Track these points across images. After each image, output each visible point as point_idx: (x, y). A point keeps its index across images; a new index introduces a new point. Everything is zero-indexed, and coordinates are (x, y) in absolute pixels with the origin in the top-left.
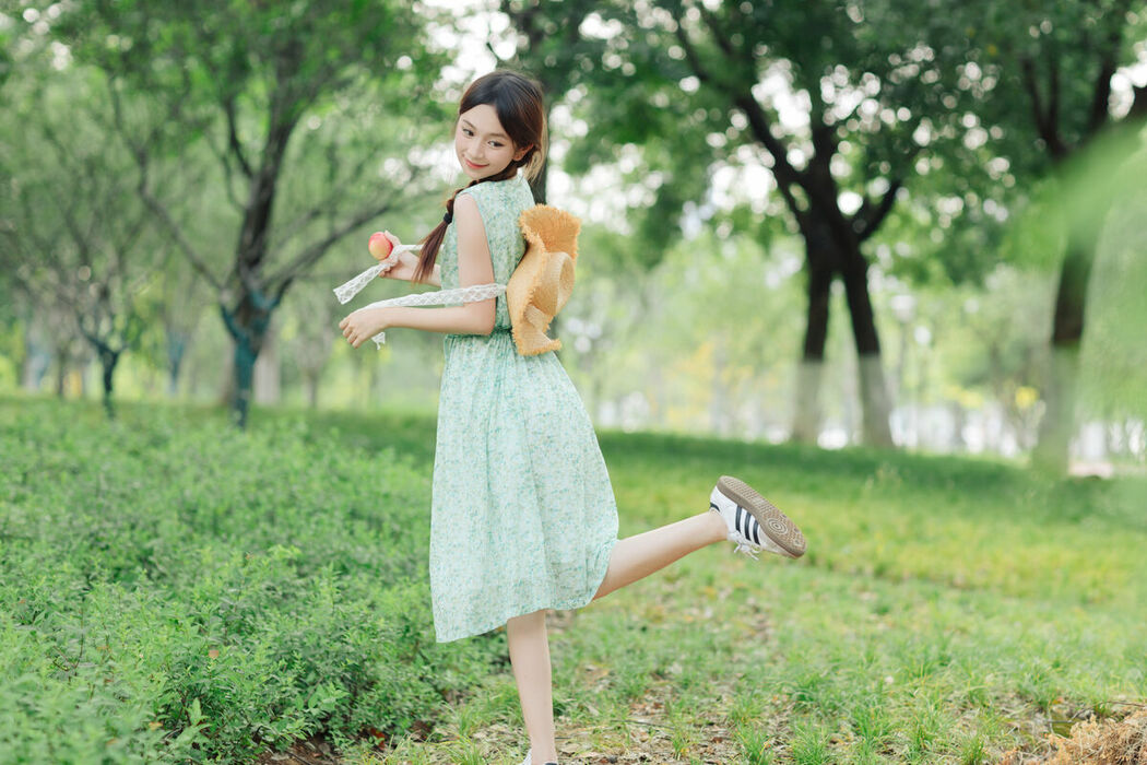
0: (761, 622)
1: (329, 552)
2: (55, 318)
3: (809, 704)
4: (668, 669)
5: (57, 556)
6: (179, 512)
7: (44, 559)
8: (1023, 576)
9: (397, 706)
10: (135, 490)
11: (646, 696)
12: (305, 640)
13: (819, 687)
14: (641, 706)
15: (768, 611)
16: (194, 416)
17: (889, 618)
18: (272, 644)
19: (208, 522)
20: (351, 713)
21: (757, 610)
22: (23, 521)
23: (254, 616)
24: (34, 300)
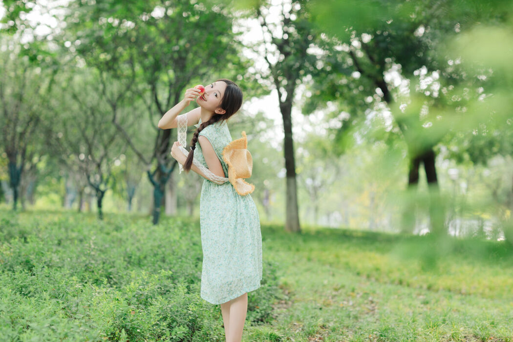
0: (373, 307)
1: (186, 274)
2: (78, 177)
3: (384, 338)
4: (327, 325)
5: (71, 274)
6: (124, 258)
7: (65, 275)
8: (491, 289)
9: (211, 337)
10: (106, 248)
11: (317, 335)
12: (172, 309)
13: (389, 331)
14: (314, 339)
15: (377, 303)
16: (135, 219)
17: (428, 306)
18: (158, 310)
19: (136, 262)
20: (192, 339)
21: (372, 302)
22: (58, 260)
23: (152, 299)
24: (70, 168)
